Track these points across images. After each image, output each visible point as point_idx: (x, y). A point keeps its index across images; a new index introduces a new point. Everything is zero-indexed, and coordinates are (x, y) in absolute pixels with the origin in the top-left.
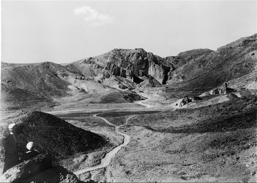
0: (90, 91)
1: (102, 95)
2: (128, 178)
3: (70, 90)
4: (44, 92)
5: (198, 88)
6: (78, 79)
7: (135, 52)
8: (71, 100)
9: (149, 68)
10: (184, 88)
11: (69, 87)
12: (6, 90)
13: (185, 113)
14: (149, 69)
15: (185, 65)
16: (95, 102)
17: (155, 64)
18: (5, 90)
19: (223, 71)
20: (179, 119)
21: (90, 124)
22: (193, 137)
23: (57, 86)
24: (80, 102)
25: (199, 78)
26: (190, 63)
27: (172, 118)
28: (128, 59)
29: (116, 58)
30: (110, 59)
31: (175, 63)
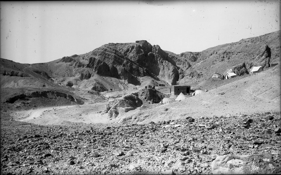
7: (135, 45)
28: (126, 55)
29: (107, 53)
30: (99, 55)
31: (193, 59)
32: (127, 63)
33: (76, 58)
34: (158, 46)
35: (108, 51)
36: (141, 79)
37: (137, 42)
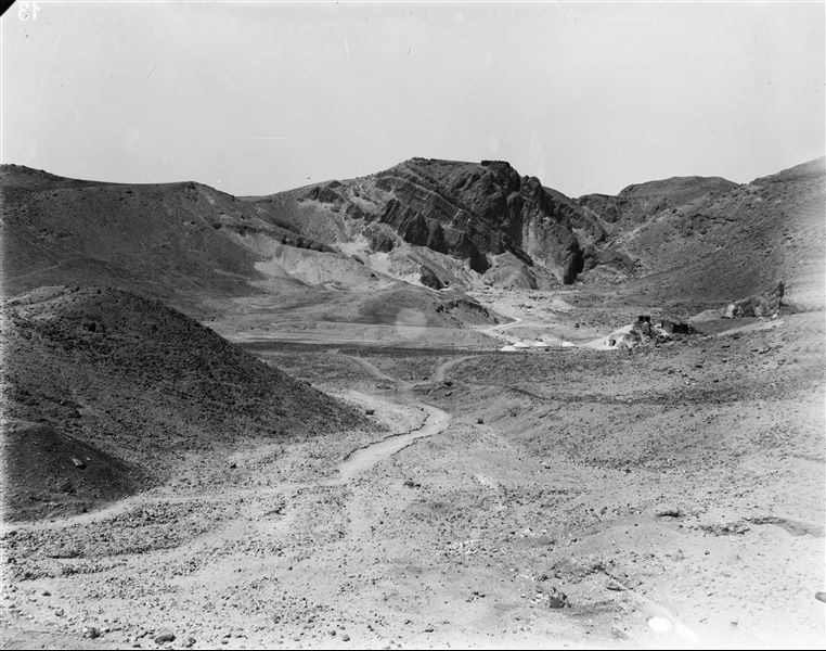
0: (327, 286)
1: (364, 298)
2: (437, 523)
3: (260, 276)
4: (175, 276)
5: (681, 301)
6: (291, 243)
7: (480, 173)
8: (260, 308)
9: (525, 228)
10: (635, 298)
11: (259, 266)
12: (50, 259)
13: (647, 354)
14: (524, 232)
15: (644, 225)
16: (340, 318)
17: (546, 216)
18: (47, 260)
19: (769, 249)
20: (624, 374)
21: (315, 373)
23: (219, 261)
24: (289, 314)
25: (686, 269)
26: (661, 219)
27: (600, 369)
28: (457, 194)
29: (418, 186)
30: (398, 190)
31: (610, 217)
32: (465, 217)
33: (337, 191)
34: (535, 179)
35: (419, 184)
36: (493, 258)
37: (486, 163)
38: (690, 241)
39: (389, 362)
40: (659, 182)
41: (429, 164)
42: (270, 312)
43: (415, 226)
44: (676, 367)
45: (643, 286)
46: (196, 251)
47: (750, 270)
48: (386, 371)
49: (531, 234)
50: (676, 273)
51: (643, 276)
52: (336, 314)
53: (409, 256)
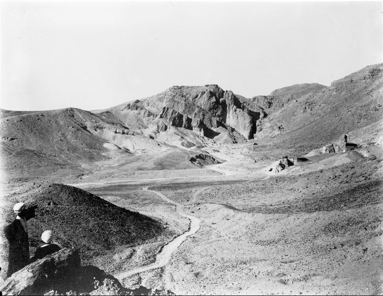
0: (137, 151)
1: (156, 158)
2: (198, 282)
3: (106, 150)
4: (67, 154)
5: (303, 144)
6: (119, 133)
7: (205, 90)
8: (108, 166)
10: (281, 145)
11: (105, 145)
12: (9, 152)
13: (283, 182)
14: (227, 116)
15: (283, 109)
16: (146, 168)
17: (237, 108)
18: (7, 153)
19: (341, 117)
20: (274, 193)
21: (139, 202)
22: (297, 219)
23: (87, 145)
24: (122, 168)
25: (304, 129)
26: (290, 105)
27: (264, 191)
28: (195, 101)
29: (176, 100)
30: (167, 102)
31: (267, 105)
32: (199, 112)
33: (138, 104)
34: (231, 91)
36: (214, 130)
37: (207, 86)
38: (305, 115)
39: (171, 193)
40: (288, 87)
41: (181, 88)
42: (113, 168)
43: (177, 118)
44: (296, 188)
45: (284, 138)
46: (76, 141)
47: (333, 127)
48: (170, 198)
49: (231, 117)
50: (299, 131)
51: (285, 133)
52: (143, 166)
53: (175, 133)
